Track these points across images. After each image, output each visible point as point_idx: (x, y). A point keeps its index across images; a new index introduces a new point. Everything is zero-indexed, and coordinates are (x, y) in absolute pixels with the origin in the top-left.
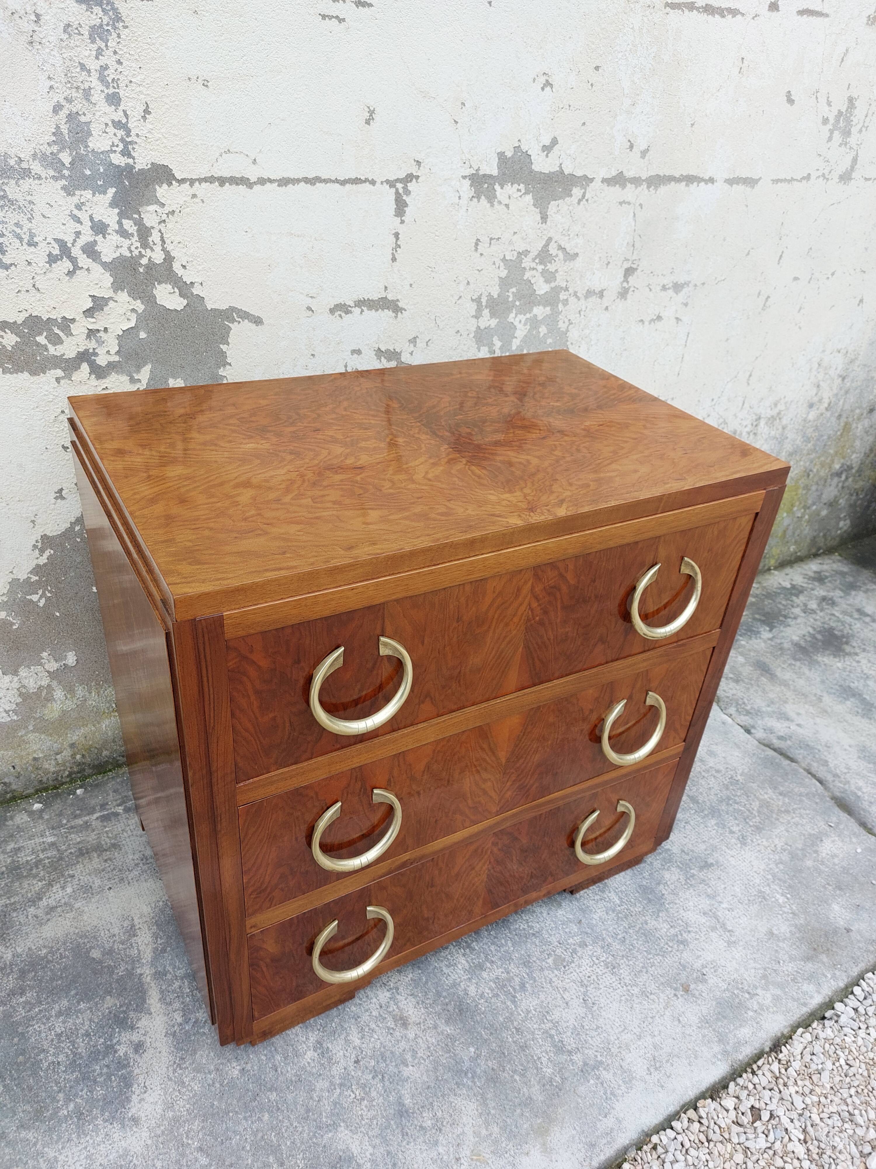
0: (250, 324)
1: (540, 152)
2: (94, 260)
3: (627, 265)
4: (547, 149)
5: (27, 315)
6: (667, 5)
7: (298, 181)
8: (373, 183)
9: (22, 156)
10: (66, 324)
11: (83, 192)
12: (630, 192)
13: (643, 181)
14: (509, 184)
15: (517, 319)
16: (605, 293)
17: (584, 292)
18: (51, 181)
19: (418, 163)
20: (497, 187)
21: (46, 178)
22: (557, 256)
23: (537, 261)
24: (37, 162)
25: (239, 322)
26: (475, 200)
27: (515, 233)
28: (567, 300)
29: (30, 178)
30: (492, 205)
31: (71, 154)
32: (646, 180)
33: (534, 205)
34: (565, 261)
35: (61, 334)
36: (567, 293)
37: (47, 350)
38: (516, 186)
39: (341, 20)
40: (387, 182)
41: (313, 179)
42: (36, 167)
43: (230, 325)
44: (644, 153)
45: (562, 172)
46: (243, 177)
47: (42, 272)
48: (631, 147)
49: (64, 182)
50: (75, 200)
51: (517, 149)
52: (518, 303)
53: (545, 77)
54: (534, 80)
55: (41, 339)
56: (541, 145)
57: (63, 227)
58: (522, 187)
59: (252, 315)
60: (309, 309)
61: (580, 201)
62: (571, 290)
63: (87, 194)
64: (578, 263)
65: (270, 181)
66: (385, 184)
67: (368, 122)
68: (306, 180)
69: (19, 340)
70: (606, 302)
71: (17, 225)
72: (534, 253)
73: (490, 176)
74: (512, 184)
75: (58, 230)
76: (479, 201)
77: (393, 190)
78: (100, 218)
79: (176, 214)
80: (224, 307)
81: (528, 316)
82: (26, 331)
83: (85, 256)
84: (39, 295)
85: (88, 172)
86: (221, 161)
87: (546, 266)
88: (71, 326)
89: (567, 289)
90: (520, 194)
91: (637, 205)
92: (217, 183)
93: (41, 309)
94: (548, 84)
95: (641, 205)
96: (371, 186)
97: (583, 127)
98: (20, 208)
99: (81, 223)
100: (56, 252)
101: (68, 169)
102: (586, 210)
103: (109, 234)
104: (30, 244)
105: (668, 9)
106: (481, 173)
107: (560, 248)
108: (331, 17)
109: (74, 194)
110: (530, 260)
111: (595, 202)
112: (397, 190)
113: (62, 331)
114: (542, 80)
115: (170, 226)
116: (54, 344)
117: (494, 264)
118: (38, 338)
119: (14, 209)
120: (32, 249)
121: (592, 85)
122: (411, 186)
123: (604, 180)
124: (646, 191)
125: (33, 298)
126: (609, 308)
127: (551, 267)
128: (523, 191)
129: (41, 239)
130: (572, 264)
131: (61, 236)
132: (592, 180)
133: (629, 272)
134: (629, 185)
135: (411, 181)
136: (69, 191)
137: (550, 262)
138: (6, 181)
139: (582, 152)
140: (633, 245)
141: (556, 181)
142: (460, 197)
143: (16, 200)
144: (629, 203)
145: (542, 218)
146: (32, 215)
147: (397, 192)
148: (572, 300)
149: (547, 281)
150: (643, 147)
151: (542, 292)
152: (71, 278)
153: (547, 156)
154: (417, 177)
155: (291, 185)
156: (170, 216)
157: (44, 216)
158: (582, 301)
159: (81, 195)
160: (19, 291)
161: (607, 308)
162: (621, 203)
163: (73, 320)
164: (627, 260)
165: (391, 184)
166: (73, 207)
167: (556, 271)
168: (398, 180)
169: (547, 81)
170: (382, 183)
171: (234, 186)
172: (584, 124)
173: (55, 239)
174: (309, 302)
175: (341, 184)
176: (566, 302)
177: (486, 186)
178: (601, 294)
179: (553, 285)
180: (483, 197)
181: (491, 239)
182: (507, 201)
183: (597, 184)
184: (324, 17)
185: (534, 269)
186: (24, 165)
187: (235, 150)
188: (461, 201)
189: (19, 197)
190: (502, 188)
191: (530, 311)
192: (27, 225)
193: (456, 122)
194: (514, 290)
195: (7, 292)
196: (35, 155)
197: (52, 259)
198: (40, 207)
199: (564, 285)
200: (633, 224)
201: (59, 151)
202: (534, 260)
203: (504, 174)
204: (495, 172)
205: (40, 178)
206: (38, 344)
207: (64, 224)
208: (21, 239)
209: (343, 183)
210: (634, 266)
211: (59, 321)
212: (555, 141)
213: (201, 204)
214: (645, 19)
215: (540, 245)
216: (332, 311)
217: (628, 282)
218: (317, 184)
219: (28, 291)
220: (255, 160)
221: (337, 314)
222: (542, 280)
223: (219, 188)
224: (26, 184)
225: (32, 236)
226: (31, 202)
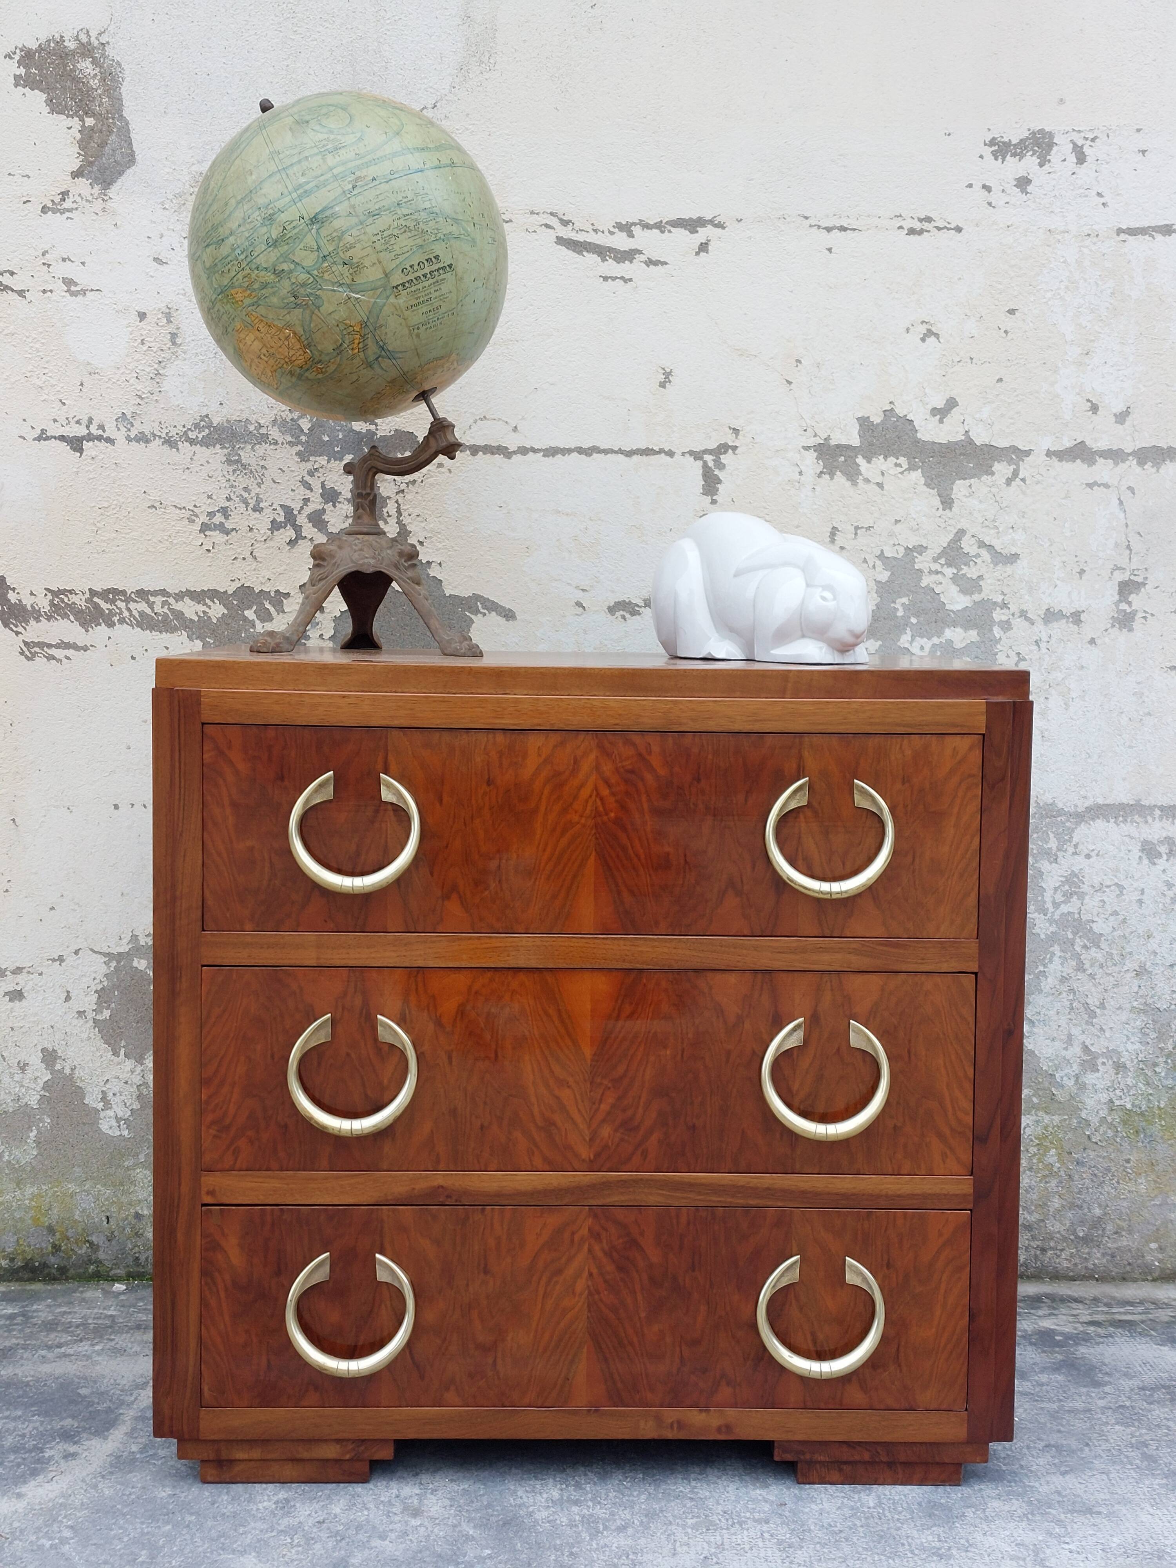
0: (499, 618)
1: (928, 417)
2: (319, 530)
3: (1119, 577)
4: (941, 413)
5: (239, 585)
6: (1120, 231)
7: (569, 451)
8: (670, 454)
9: (262, 422)
10: (279, 598)
11: (318, 458)
12: (1103, 470)
13: (1129, 454)
14: (881, 457)
15: (914, 644)
16: (1083, 617)
17: (1042, 613)
18: (287, 446)
19: (736, 431)
20: (860, 460)
21: (283, 444)
22: (978, 556)
23: (942, 561)
24: (276, 428)
25: (485, 614)
26: (827, 477)
27: (897, 522)
28: (1008, 622)
29: (266, 443)
30: (855, 483)
31: (311, 420)
32: (1134, 453)
33: (927, 485)
34: (996, 564)
35: (272, 610)
36: (1005, 611)
37: (254, 626)
38: (892, 460)
39: (626, 280)
40: (691, 453)
41: (589, 449)
42: (274, 433)
43: (473, 617)
44: (1121, 417)
45: (971, 442)
46: (499, 446)
47: (263, 539)
48: (1095, 408)
49: (300, 448)
50: (309, 466)
51: (888, 413)
52: (914, 620)
53: (925, 326)
54: (908, 330)
55: (250, 614)
56: (930, 407)
57: (293, 494)
58: (902, 460)
59: (502, 607)
60: (579, 604)
61: (1009, 482)
62: (1013, 608)
63: (322, 460)
64: (1021, 568)
65: (534, 450)
66: (687, 456)
67: (663, 385)
68: (580, 450)
69: (226, 612)
70: (1088, 631)
71: (246, 489)
72: (935, 549)
73: (849, 447)
74: (885, 458)
75: (287, 496)
76: (832, 478)
77: (700, 463)
78: (332, 486)
79: (417, 485)
80: (467, 594)
81: (936, 640)
82: (235, 602)
83: (311, 525)
84: (255, 564)
85: (326, 438)
86: (475, 428)
87: (960, 569)
88: (285, 601)
89: (1005, 606)
90: (900, 470)
91: (1124, 488)
92: (468, 452)
93: (255, 579)
94: (930, 333)
95: (1130, 489)
96: (668, 458)
97: (999, 384)
98: (251, 472)
99: (312, 490)
100: (281, 519)
101: (305, 434)
102: (1024, 493)
103: (340, 502)
104: (255, 510)
105: (1123, 236)
106: (833, 442)
107: (982, 544)
108: (614, 279)
109: (308, 460)
110: (929, 559)
111: (1038, 483)
112: (705, 463)
113: (274, 606)
114: (923, 329)
115: (408, 497)
116: (263, 621)
117: (865, 561)
118: (246, 612)
119: (245, 474)
120: (257, 515)
121: (1006, 332)
122: (724, 459)
123: (1049, 454)
124: (1138, 470)
125: (249, 568)
126: (1098, 641)
127: (971, 572)
128: (905, 466)
129: (267, 504)
130: (1009, 569)
131: (288, 503)
132: (1028, 453)
133: (1127, 588)
134: (1100, 461)
135: (725, 452)
136: (303, 457)
137: (966, 564)
138: (242, 446)
139: (1002, 415)
140: (1128, 547)
141: (961, 454)
142: (801, 473)
143: (249, 465)
144: (1106, 486)
145: (942, 503)
146: (262, 480)
147: (705, 465)
148: (1018, 622)
149: (964, 591)
150: (1120, 408)
151: (958, 607)
152: (292, 547)
153: (941, 421)
154: (735, 448)
155: (560, 456)
156: (410, 486)
157: (274, 482)
158: (1040, 626)
159: (315, 462)
160: (235, 558)
161: (1092, 641)
162: (1091, 486)
163: (287, 595)
164: (1117, 568)
165: (697, 455)
166: (305, 473)
167: (980, 577)
168: (706, 452)
169: (929, 331)
170: (683, 454)
171: (489, 456)
172: (1000, 380)
173: (281, 506)
174: (579, 596)
175: (627, 456)
176: (1006, 626)
177: (842, 459)
178: (1076, 618)
179: (977, 597)
180: (838, 473)
181: (857, 528)
182: (879, 479)
183: (1038, 459)
184: (606, 279)
185: (937, 572)
186: (263, 431)
187: (493, 417)
188: (803, 478)
189: (253, 462)
190: (869, 462)
191: (939, 634)
192: (255, 490)
193: (789, 383)
194: (905, 600)
195: (223, 558)
196: (274, 421)
197: (275, 526)
198: (272, 472)
199: (999, 599)
200: (1122, 515)
201: (300, 417)
202: (935, 560)
203: (871, 444)
204: (855, 441)
205: (276, 443)
206: (245, 619)
207: (293, 490)
208: (247, 504)
209: (629, 454)
210: (1140, 579)
211: (272, 594)
212: (952, 403)
213: (448, 474)
214: (1086, 251)
215: (944, 540)
216: (612, 610)
217: (1130, 604)
218: (595, 455)
219: (244, 559)
220: (516, 427)
221: (618, 614)
222: (954, 589)
223: (471, 457)
224: (261, 449)
225: (259, 500)
226: (263, 467)
